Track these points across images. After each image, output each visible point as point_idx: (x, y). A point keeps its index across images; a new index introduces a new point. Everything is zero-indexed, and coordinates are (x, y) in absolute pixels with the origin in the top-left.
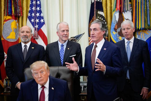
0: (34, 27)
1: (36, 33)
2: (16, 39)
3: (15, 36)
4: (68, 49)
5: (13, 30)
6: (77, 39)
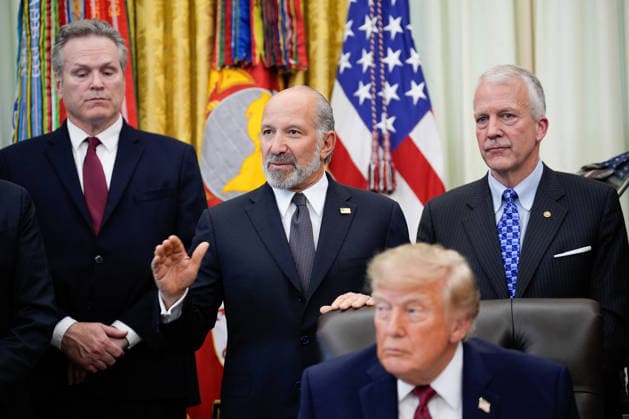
0: (371, 129)
1: (384, 159)
4: (547, 214)
6: (621, 174)
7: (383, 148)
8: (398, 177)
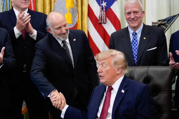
1: (103, 14)
2: (73, 23)
3: (72, 20)
4: (145, 38)
5: (68, 10)
6: (169, 22)
7: (103, 11)
8: (107, 19)
